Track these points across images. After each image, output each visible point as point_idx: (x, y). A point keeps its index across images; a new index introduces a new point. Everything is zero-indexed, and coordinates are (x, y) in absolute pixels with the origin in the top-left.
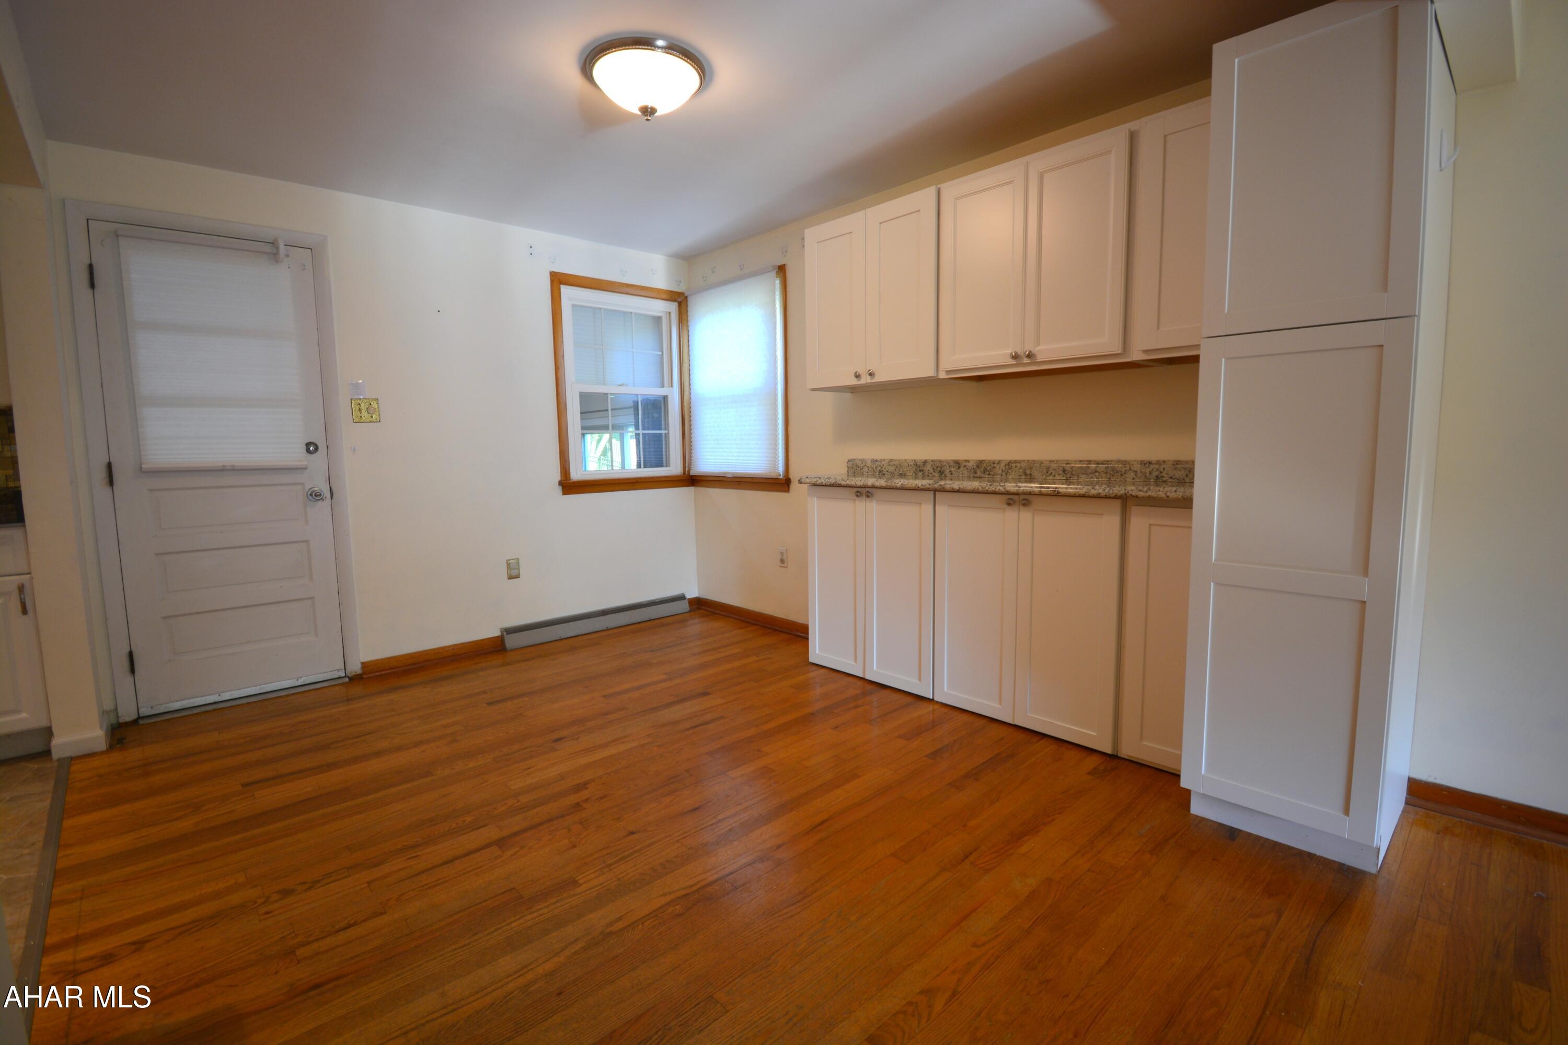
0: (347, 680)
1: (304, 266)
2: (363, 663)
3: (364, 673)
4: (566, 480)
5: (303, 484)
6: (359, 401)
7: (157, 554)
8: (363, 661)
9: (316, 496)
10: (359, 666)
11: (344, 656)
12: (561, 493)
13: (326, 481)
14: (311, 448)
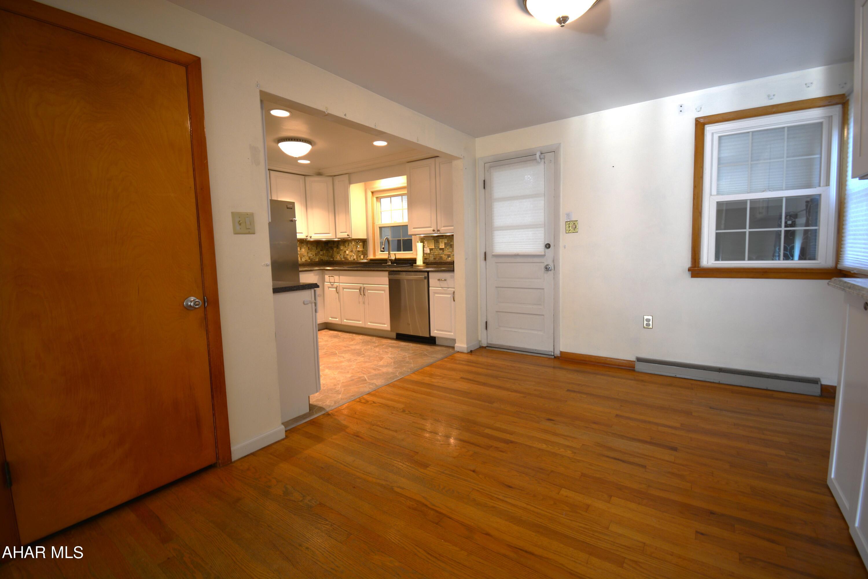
0: (553, 357)
1: (551, 161)
2: (561, 352)
3: (560, 357)
4: (695, 267)
5: (543, 263)
6: (569, 222)
7: (496, 287)
8: (562, 350)
9: (547, 269)
10: (559, 352)
11: (554, 346)
12: (690, 276)
13: (553, 262)
14: (548, 246)
